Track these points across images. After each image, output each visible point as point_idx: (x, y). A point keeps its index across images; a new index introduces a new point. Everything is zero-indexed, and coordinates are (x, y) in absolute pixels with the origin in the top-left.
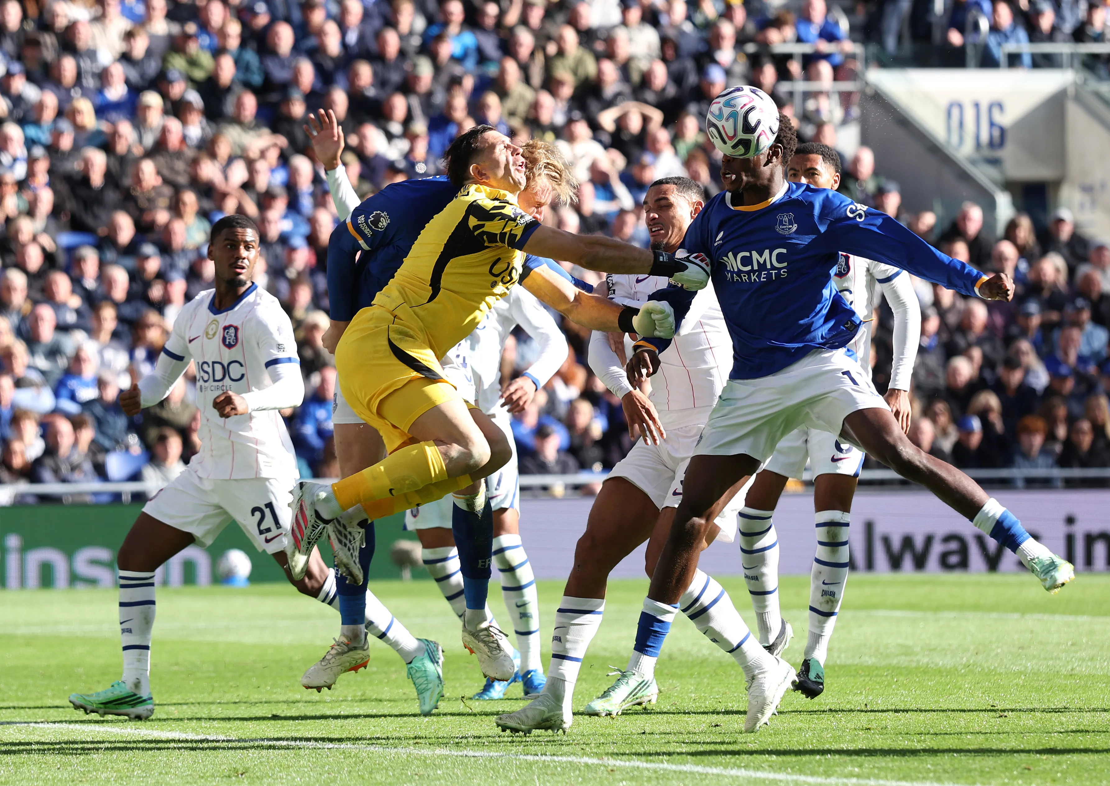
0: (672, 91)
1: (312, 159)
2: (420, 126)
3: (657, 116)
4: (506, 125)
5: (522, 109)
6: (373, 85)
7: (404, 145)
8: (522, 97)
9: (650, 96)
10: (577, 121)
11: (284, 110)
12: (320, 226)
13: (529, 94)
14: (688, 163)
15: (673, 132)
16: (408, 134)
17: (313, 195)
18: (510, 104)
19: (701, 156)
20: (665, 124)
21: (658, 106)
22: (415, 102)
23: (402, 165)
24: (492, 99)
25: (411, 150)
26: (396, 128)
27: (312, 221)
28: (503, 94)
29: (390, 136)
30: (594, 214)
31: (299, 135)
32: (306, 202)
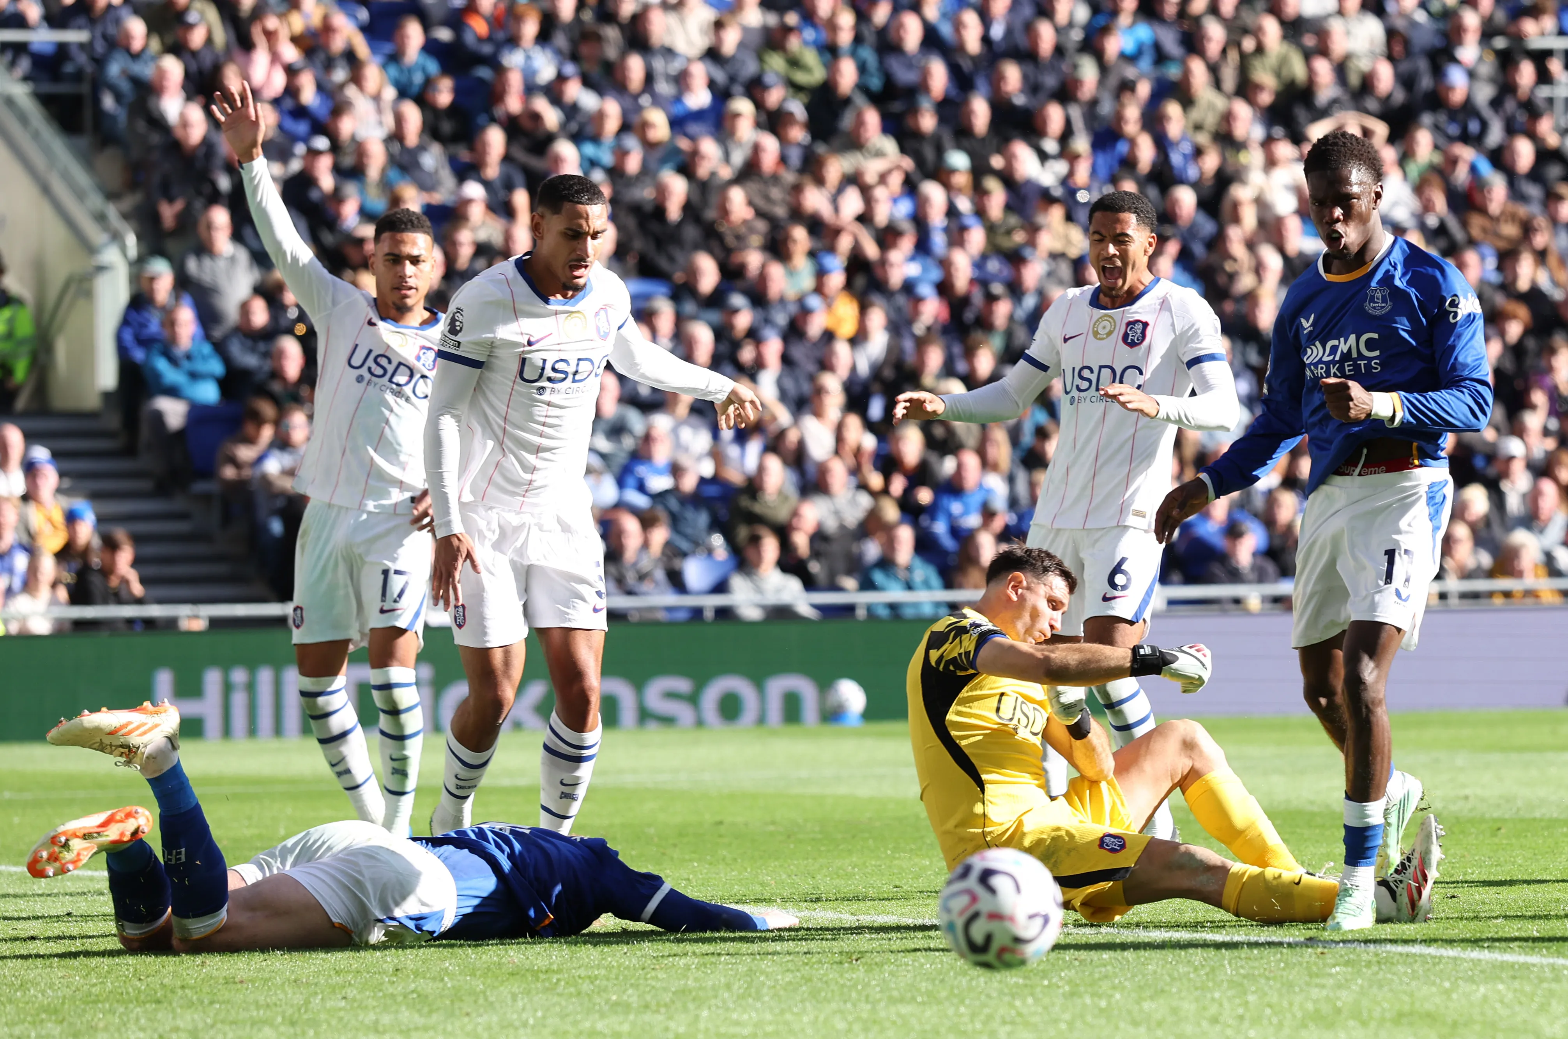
0: (1400, 97)
1: (947, 186)
2: (1082, 144)
3: (1381, 129)
4: (1191, 142)
5: (1211, 120)
6: (1022, 91)
7: (1060, 167)
8: (1211, 106)
9: (1372, 104)
10: (1278, 140)
11: (910, 122)
12: (957, 270)
13: (1220, 102)
14: (1419, 189)
15: (1401, 150)
16: (1066, 153)
17: (947, 230)
18: (1196, 114)
19: (1436, 180)
20: (1392, 139)
21: (1383, 116)
22: (1076, 113)
23: (1058, 192)
24: (1173, 109)
25: (1071, 174)
26: (1050, 146)
27: (945, 264)
28: (1187, 101)
29: (1043, 156)
30: (1301, 255)
31: (929, 153)
32: (938, 240)
